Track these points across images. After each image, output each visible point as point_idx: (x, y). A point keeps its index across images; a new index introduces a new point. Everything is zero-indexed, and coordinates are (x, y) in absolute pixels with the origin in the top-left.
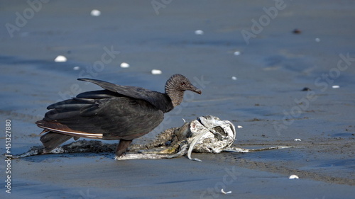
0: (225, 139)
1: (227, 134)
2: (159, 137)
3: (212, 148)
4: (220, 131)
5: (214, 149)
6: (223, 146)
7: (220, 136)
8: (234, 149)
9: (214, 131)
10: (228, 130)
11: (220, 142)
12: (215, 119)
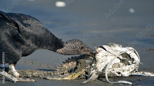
0: (132, 63)
1: (133, 59)
2: (62, 66)
3: (121, 72)
4: (126, 57)
5: (123, 73)
6: (131, 70)
7: (127, 62)
8: (143, 73)
9: (121, 57)
10: (133, 55)
11: (128, 66)
12: (119, 46)
